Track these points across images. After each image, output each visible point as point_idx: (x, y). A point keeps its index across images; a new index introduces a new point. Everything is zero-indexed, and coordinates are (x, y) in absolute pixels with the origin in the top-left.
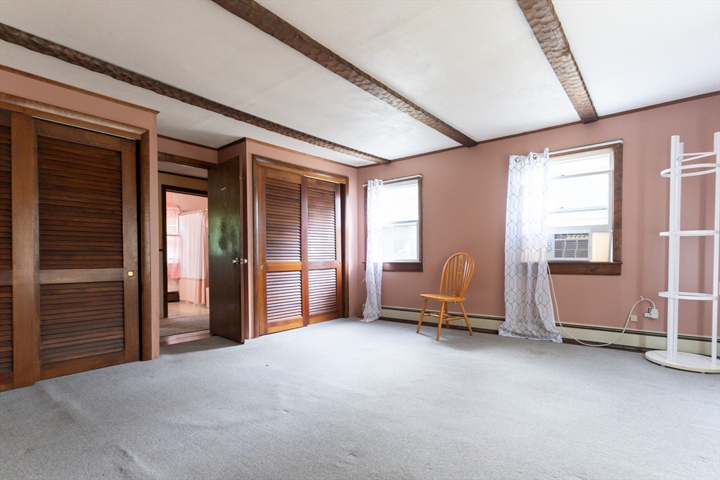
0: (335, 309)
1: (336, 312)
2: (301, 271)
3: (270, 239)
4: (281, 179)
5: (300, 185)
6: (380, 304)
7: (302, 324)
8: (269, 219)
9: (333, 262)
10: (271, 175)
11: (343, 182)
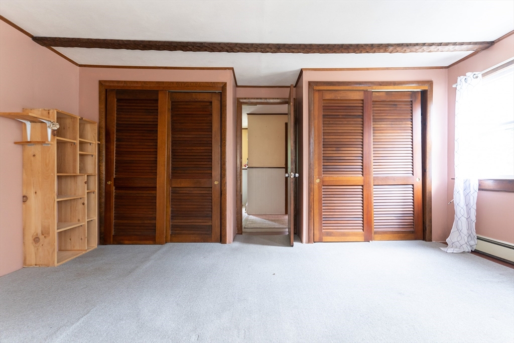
0: (412, 229)
1: (412, 232)
2: (362, 186)
3: (327, 155)
4: (339, 98)
5: (363, 100)
6: (475, 234)
7: (362, 238)
8: (326, 137)
9: (408, 177)
10: (328, 96)
11: (425, 88)
